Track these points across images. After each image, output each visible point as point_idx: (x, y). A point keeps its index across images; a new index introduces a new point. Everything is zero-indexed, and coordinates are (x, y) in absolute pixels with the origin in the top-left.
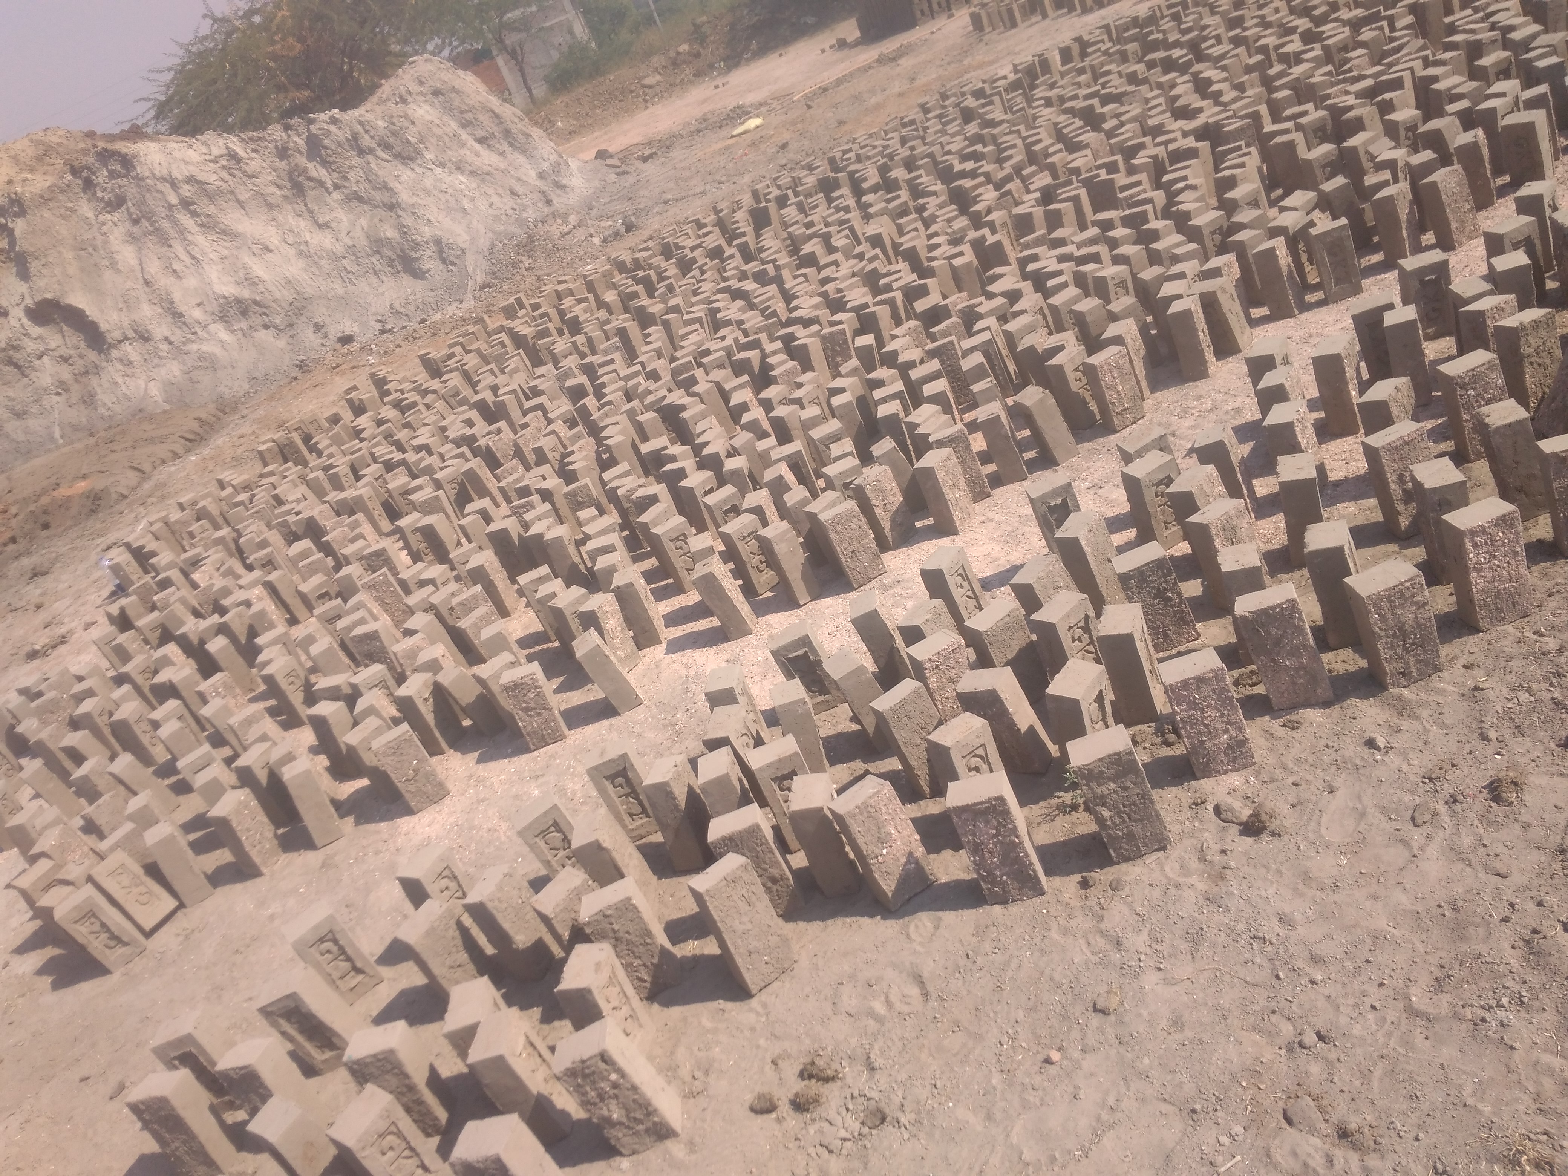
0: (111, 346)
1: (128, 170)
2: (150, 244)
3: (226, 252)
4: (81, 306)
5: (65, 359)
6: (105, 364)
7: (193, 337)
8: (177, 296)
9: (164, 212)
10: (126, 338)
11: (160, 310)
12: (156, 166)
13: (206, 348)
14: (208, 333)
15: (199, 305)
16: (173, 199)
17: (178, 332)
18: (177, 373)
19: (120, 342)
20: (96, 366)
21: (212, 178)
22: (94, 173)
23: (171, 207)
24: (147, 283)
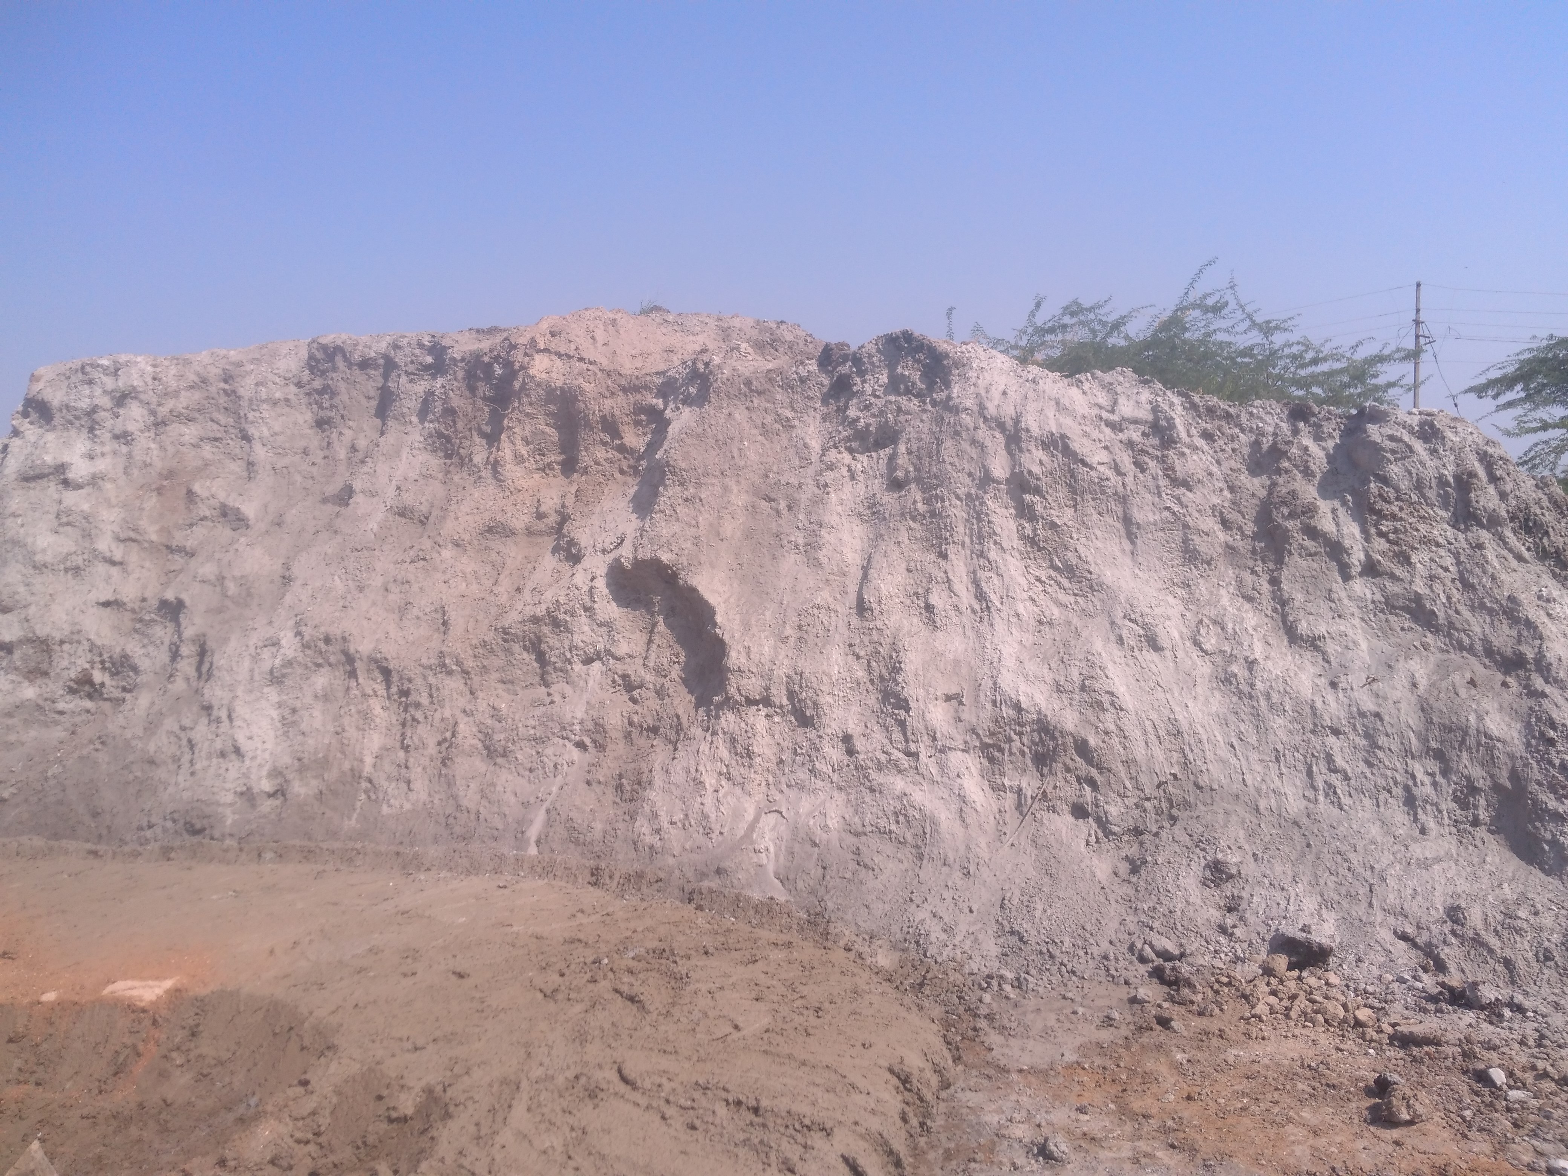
0: (729, 703)
1: (931, 386)
2: (904, 537)
3: (1056, 612)
4: (711, 598)
5: (629, 685)
6: (697, 731)
7: (905, 762)
8: (912, 661)
9: (964, 485)
10: (766, 701)
11: (861, 674)
12: (996, 394)
13: (921, 796)
14: (942, 767)
15: (948, 698)
16: (999, 468)
17: (878, 735)
18: (833, 823)
19: (750, 702)
20: (678, 728)
21: (1098, 457)
22: (861, 373)
23: (986, 480)
24: (862, 608)
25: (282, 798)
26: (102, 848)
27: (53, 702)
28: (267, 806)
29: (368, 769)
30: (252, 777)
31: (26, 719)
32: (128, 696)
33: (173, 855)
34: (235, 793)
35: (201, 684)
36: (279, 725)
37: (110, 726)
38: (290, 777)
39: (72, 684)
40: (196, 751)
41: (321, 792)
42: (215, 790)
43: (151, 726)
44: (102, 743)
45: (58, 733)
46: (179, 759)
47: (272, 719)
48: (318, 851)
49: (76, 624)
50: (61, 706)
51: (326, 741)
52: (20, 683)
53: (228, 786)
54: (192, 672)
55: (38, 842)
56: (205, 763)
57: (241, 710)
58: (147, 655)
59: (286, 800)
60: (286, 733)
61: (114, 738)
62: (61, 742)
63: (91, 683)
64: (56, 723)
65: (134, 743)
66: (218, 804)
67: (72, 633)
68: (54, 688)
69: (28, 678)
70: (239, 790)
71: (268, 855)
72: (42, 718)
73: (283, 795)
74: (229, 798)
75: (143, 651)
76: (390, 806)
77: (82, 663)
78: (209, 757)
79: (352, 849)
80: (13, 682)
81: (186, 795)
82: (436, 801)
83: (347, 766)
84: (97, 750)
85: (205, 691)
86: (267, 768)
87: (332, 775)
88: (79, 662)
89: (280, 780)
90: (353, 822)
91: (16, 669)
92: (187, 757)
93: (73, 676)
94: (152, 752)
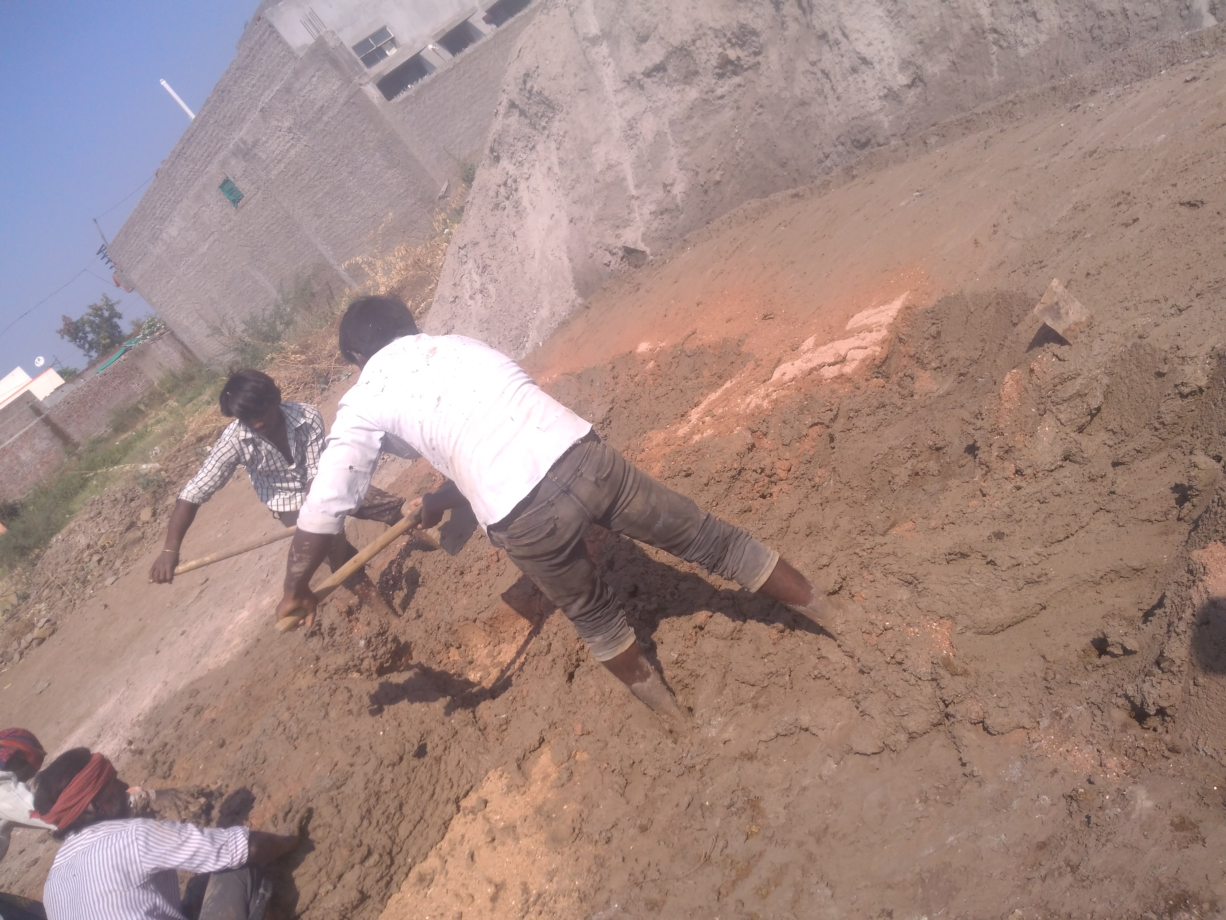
25: (921, 84)
26: (800, 189)
27: (713, 92)
28: (911, 96)
29: (987, 21)
30: (887, 78)
31: (702, 115)
32: (760, 58)
33: (855, 172)
34: (880, 98)
35: (809, 19)
36: (888, 20)
37: (759, 90)
38: (919, 62)
39: (717, 70)
40: (832, 78)
41: (954, 63)
42: (862, 104)
43: (789, 76)
44: (761, 106)
45: (728, 114)
46: (823, 91)
47: (880, 17)
48: (975, 118)
49: (695, 20)
50: (719, 92)
51: (937, 14)
52: (683, 90)
53: (871, 95)
54: (797, 12)
55: (755, 203)
56: (844, 84)
57: (851, 24)
58: (757, 16)
59: (925, 84)
60: (898, 25)
61: (767, 98)
62: (734, 120)
63: (731, 62)
64: (723, 106)
65: (783, 95)
66: (871, 114)
67: (697, 30)
68: (707, 80)
69: (686, 83)
70: (881, 94)
71: (933, 140)
72: (712, 108)
73: (922, 81)
74: (877, 105)
75: (753, 14)
76: (1025, 46)
77: (716, 50)
78: (845, 78)
79: (1007, 103)
80: (679, 91)
81: (842, 118)
82: (1072, 20)
83: (966, 27)
84: (760, 114)
85: (814, 22)
86: (896, 64)
87: (956, 43)
88: (713, 50)
89: (912, 69)
90: (996, 77)
91: (675, 80)
92: (827, 86)
93: (715, 64)
94: (800, 96)
